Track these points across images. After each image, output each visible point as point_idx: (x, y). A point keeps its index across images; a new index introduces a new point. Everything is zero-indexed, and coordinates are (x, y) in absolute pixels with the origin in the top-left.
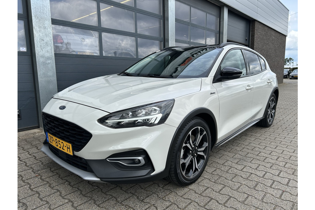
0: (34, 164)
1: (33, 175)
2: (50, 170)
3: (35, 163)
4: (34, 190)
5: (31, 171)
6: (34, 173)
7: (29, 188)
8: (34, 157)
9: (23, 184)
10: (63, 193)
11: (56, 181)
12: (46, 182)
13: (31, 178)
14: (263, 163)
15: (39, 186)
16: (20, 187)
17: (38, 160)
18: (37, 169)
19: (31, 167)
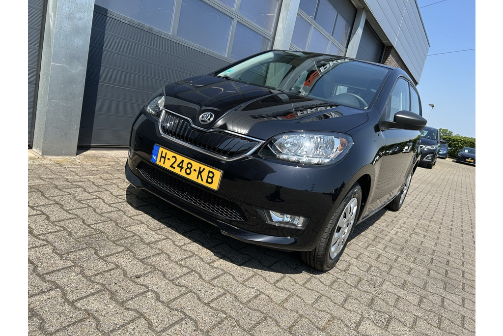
0: (50, 232)
1: (61, 264)
2: (96, 254)
3: (51, 230)
4: (78, 305)
5: (48, 250)
6: (61, 257)
7: (62, 297)
8: (44, 216)
9: (44, 286)
10: (155, 322)
11: (123, 284)
12: (99, 286)
13: (59, 270)
15: (84, 295)
16: (39, 294)
17: (56, 225)
18: (62, 246)
19: (47, 241)
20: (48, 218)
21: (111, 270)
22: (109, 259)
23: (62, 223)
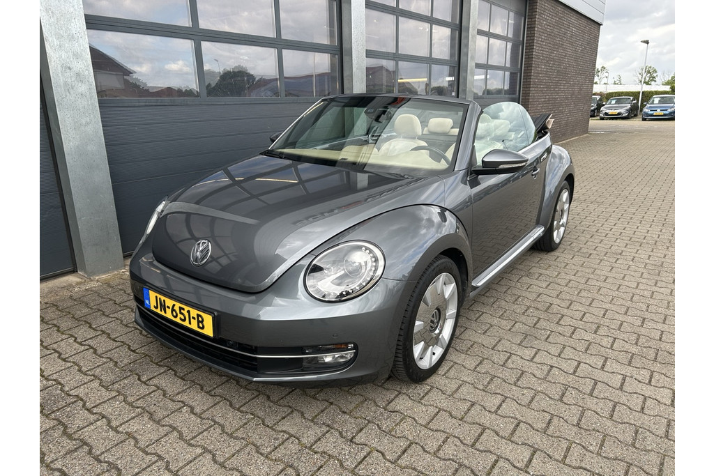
0: (98, 366)
1: (106, 395)
2: (139, 379)
3: (98, 364)
4: (120, 429)
5: (96, 384)
6: (107, 389)
7: (107, 425)
8: (92, 350)
9: (92, 418)
10: (185, 431)
11: (161, 404)
12: (139, 410)
13: (104, 402)
14: (572, 342)
15: (127, 419)
17: (103, 357)
18: (108, 378)
19: (94, 376)
20: (95, 352)
21: (152, 392)
22: (150, 382)
23: (108, 355)
